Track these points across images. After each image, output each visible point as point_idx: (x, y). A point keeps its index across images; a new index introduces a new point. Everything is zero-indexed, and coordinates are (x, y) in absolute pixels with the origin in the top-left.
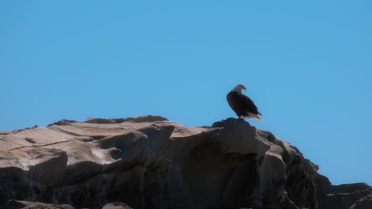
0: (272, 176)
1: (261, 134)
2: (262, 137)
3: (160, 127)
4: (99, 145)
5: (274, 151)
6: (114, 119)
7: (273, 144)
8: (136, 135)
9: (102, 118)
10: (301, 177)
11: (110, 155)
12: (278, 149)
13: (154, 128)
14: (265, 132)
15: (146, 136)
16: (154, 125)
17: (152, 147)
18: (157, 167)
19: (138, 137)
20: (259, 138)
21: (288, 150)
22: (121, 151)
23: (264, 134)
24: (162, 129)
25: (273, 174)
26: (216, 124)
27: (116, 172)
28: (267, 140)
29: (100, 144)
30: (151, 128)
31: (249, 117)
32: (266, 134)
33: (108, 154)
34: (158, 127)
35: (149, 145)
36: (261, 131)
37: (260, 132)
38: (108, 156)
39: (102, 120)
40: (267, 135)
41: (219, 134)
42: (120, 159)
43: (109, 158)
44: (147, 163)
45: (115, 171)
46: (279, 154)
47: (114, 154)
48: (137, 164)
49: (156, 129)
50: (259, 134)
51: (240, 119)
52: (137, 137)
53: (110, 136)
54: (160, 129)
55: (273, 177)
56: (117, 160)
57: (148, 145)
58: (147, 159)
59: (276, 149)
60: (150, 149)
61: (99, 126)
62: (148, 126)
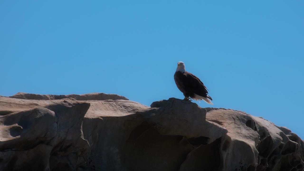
0: (240, 163)
1: (240, 118)
2: (241, 121)
3: (72, 104)
4: (3, 121)
5: (248, 137)
6: (51, 95)
7: (250, 129)
8: (41, 111)
9: (35, 94)
10: (297, 166)
11: (10, 132)
12: (253, 135)
13: (64, 105)
14: (244, 117)
15: (53, 113)
16: (65, 102)
17: (60, 125)
18: (69, 146)
19: (43, 113)
20: (236, 122)
21: (272, 137)
22: (22, 128)
23: (243, 118)
24: (73, 106)
25: (241, 161)
26: (155, 104)
27: (14, 151)
28: (245, 125)
29: (4, 119)
30: (60, 105)
31: (198, 100)
32: (245, 118)
33: (6, 131)
34: (70, 104)
35: (57, 123)
36: (241, 115)
37: (239, 116)
38: (6, 132)
39: (35, 95)
40: (246, 120)
41: (154, 114)
42: (19, 137)
43: (6, 135)
44: (55, 142)
45: (14, 149)
46: (253, 139)
47: (13, 132)
48: (42, 142)
49: (66, 106)
50: (237, 119)
51: (186, 100)
52: (41, 114)
53: (17, 111)
54: (71, 106)
55: (242, 163)
56: (14, 138)
57: (55, 122)
58: (54, 138)
59: (251, 135)
60: (58, 126)
61: (23, 102)
62: (58, 103)
